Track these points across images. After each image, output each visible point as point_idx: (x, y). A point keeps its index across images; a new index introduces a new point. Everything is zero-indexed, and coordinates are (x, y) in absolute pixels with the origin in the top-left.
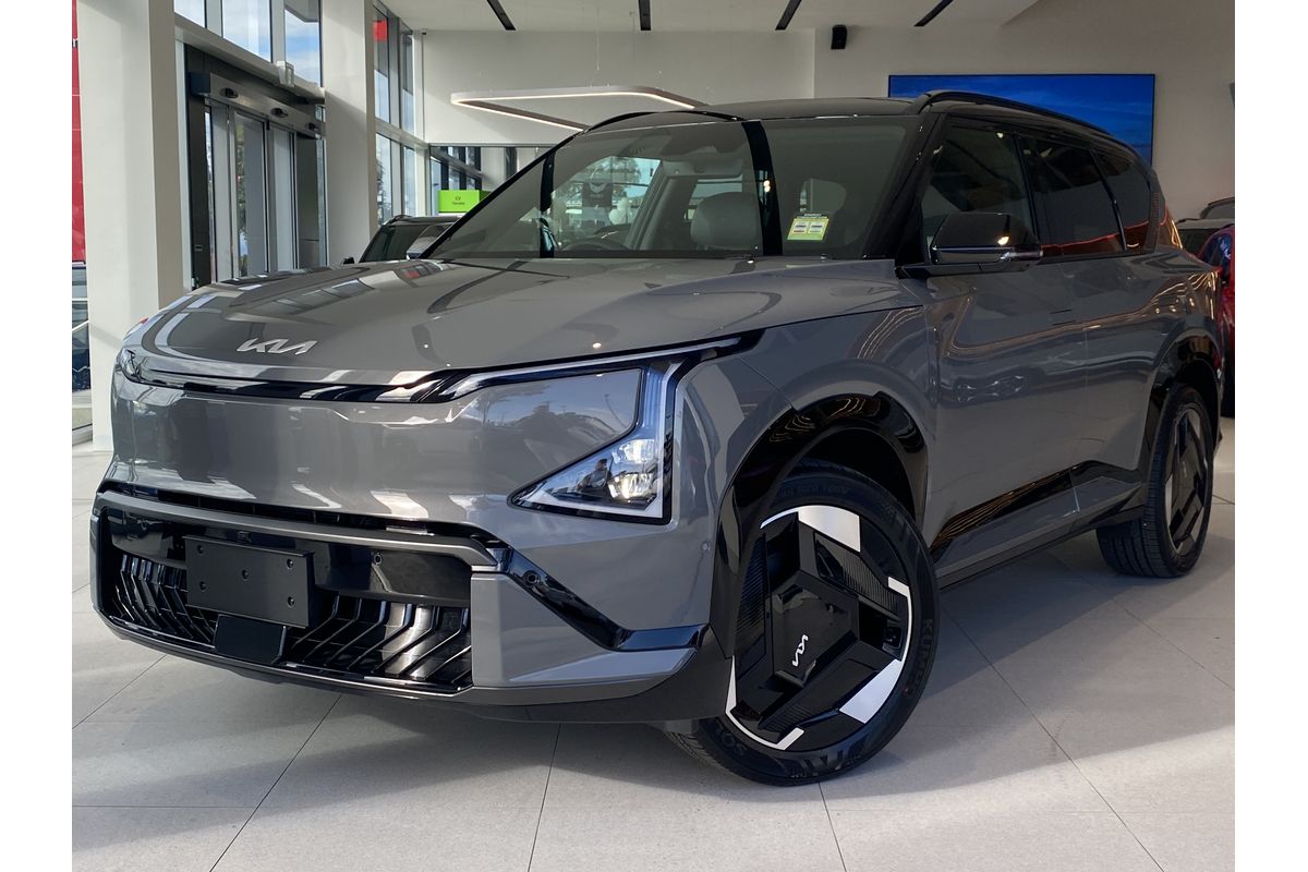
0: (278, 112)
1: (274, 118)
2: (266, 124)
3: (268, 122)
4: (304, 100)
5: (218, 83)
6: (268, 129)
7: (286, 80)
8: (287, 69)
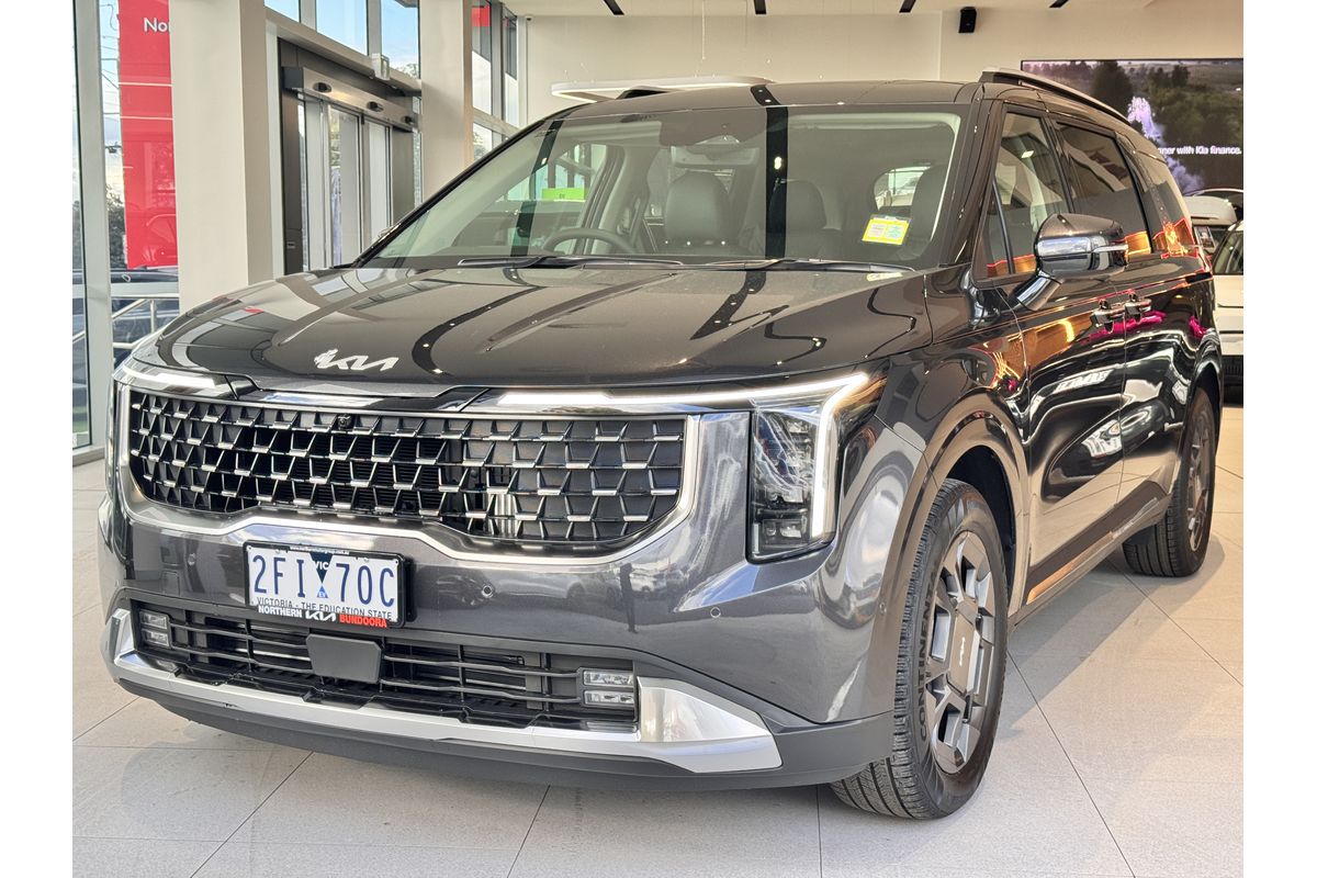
1: (369, 112)
3: (363, 116)
5: (312, 78)
6: (363, 123)
7: (382, 72)
8: (382, 60)
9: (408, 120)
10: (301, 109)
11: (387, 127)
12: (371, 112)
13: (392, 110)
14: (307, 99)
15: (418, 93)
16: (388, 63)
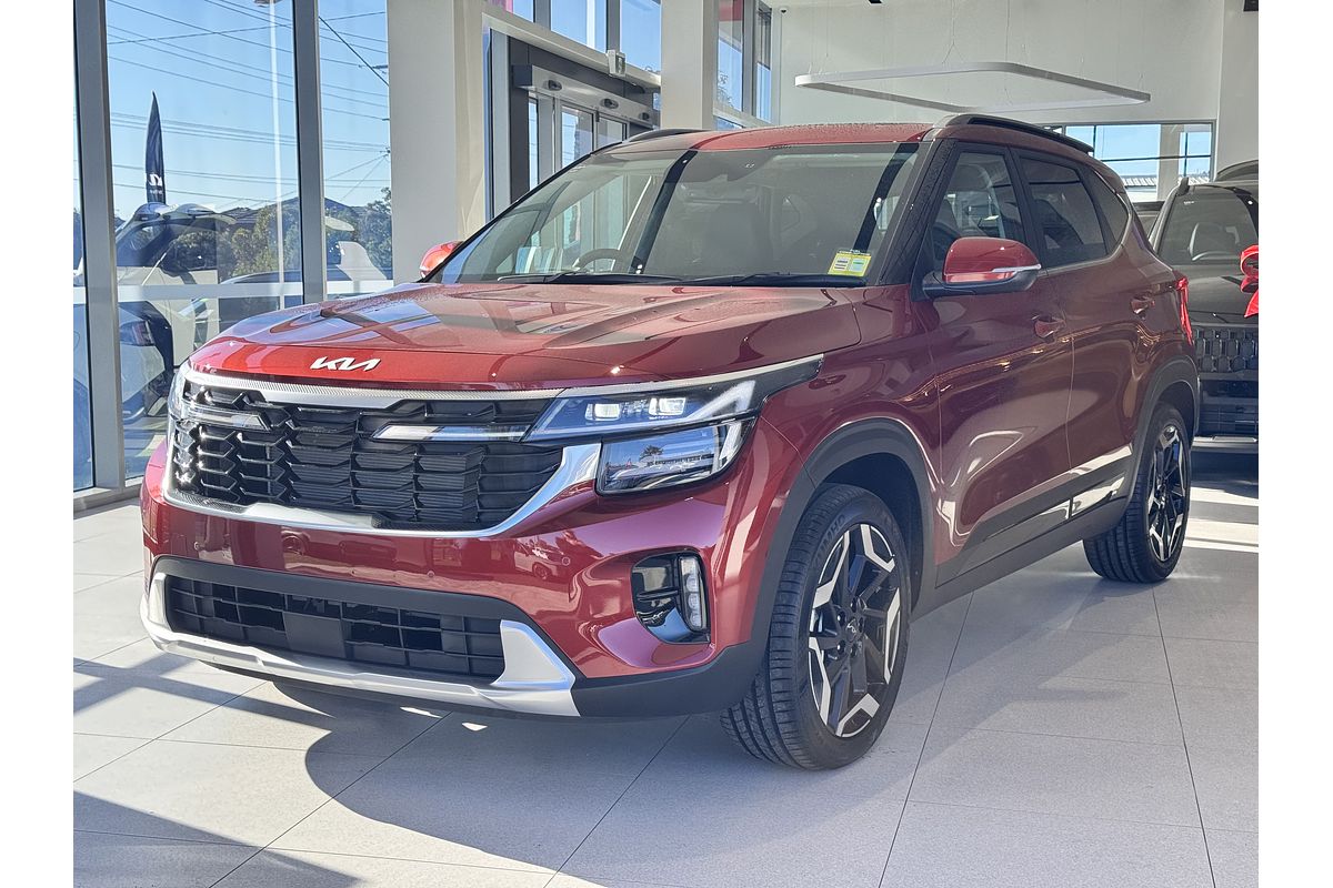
0: (608, 103)
1: (602, 109)
2: (597, 116)
3: (598, 113)
4: (638, 90)
5: (540, 75)
6: (598, 121)
7: (617, 71)
8: (617, 57)
9: (645, 116)
10: (532, 107)
11: (625, 125)
12: (608, 111)
13: (630, 108)
14: (540, 97)
15: (658, 89)
16: (623, 60)
